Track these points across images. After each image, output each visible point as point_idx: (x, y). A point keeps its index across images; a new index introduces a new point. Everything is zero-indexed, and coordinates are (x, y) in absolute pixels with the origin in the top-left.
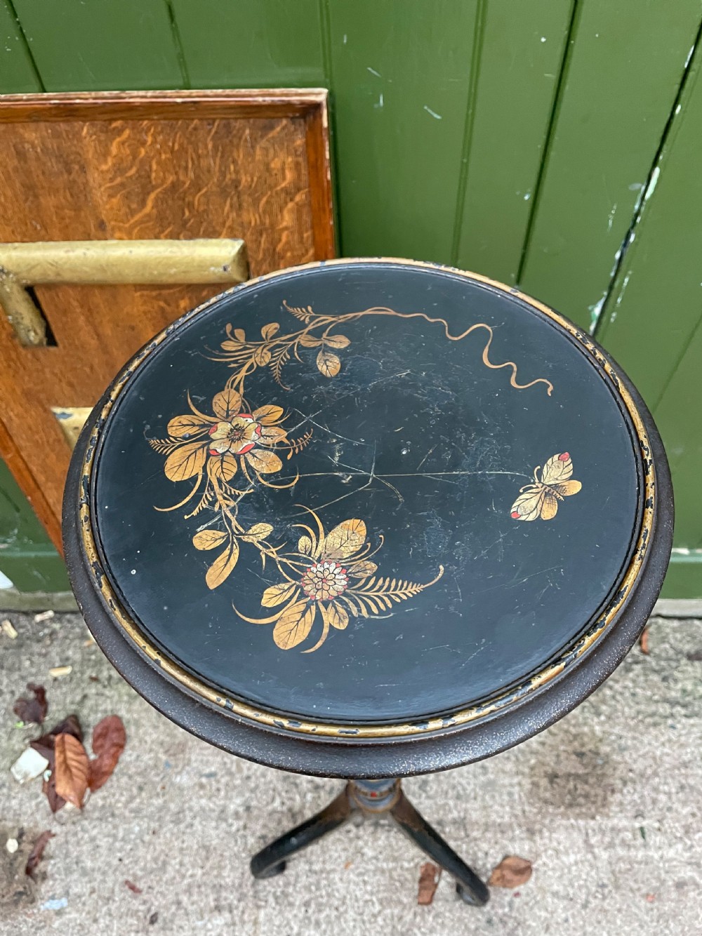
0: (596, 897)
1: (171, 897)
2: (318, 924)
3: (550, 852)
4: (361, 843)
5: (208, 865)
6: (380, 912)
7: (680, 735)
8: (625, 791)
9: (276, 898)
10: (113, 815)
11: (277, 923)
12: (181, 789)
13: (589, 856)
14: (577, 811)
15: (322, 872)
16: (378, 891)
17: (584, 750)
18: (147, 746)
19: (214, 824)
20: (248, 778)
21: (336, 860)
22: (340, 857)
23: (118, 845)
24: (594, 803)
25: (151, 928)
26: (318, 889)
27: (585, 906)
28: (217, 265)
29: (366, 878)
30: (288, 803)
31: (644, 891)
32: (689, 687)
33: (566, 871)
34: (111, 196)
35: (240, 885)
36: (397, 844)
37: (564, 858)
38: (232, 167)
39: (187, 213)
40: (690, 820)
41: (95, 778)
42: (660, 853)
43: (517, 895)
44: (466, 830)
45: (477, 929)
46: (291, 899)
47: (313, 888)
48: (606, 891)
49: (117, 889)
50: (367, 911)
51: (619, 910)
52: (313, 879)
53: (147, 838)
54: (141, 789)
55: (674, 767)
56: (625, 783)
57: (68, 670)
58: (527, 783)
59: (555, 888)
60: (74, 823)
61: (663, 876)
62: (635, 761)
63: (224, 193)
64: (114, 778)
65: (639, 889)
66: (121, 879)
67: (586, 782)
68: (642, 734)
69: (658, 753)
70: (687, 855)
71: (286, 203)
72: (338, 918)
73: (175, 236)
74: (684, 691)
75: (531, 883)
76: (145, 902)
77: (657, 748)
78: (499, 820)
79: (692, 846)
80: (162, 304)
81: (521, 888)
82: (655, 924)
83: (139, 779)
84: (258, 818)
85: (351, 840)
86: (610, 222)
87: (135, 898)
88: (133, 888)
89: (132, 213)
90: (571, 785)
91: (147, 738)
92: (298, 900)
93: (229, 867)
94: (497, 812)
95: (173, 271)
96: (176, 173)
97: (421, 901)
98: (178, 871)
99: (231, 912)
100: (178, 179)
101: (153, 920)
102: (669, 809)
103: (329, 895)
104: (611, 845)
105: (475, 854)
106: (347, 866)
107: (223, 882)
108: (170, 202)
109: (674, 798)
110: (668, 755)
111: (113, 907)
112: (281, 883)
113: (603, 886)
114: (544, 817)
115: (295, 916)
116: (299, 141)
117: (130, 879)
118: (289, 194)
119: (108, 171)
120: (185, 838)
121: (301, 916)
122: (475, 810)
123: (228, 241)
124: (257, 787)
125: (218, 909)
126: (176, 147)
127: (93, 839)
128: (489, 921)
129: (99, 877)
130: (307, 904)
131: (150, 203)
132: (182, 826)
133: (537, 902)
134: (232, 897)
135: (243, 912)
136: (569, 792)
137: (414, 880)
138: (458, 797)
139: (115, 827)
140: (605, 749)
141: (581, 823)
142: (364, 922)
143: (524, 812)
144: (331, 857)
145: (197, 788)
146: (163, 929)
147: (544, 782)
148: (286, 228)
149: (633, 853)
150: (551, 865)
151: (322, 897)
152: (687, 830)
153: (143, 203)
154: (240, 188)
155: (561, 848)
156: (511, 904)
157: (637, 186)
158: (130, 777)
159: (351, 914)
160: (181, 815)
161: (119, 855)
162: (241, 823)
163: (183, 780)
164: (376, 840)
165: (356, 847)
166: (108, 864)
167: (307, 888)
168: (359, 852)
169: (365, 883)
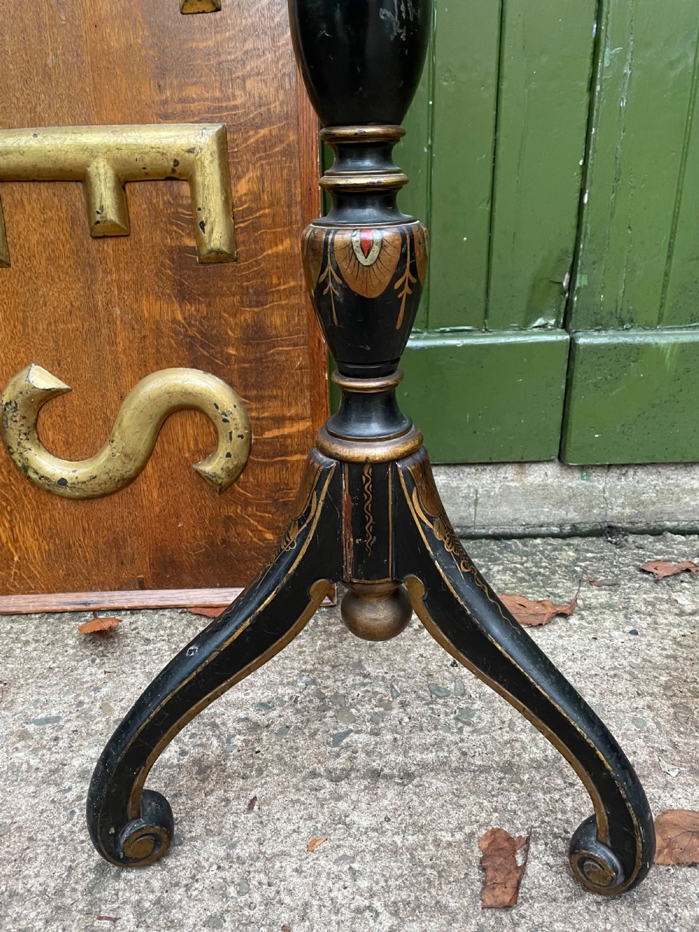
4: (343, 806)
9: (140, 913)
15: (254, 859)
16: (387, 889)
19: (32, 789)
21: (289, 836)
22: (297, 831)
26: (243, 891)
29: (356, 866)
30: (194, 752)
35: (59, 892)
36: (422, 803)
46: (176, 914)
47: (232, 891)
52: (233, 873)
58: (663, 706)
85: (322, 802)
92: (194, 914)
93: (42, 858)
97: (489, 902)
103: (268, 903)
106: (310, 848)
107: (20, 888)
112: (156, 884)
137: (469, 863)
143: (675, 746)
144: (276, 831)
145: (13, 739)
151: (251, 906)
164: (376, 799)
165: (332, 813)
167: (219, 891)
168: (341, 820)
169: (354, 874)
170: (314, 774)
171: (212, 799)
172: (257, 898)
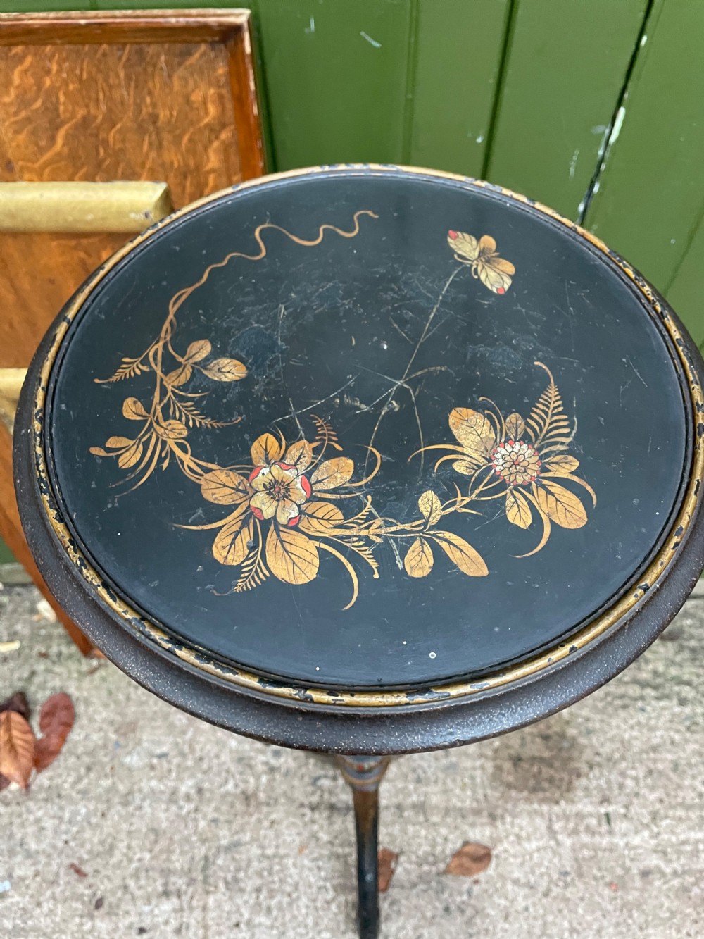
0: (557, 885)
1: (118, 882)
2: (269, 910)
3: (512, 838)
4: (316, 827)
5: (157, 849)
6: (333, 899)
7: (650, 718)
8: (591, 775)
9: (227, 883)
10: (59, 796)
11: (226, 908)
12: (130, 769)
13: (552, 843)
14: (541, 795)
15: (275, 856)
16: (332, 878)
17: (550, 732)
18: (96, 726)
19: (163, 806)
20: (201, 759)
21: (290, 844)
22: (294, 841)
23: (63, 827)
24: (559, 787)
25: (96, 913)
26: (270, 873)
27: (546, 895)
28: (137, 212)
29: (321, 863)
30: (242, 786)
31: (608, 879)
32: (661, 668)
33: (528, 857)
34: (17, 132)
35: (190, 870)
37: (526, 845)
38: (148, 100)
39: (102, 152)
40: (658, 806)
41: (41, 757)
42: (625, 840)
43: (476, 882)
44: (425, 814)
45: (433, 917)
46: (242, 885)
47: (265, 873)
48: (569, 879)
49: (62, 872)
50: (320, 898)
51: (582, 899)
52: (265, 864)
53: (94, 820)
54: (89, 769)
55: (643, 751)
56: (591, 767)
57: (15, 646)
58: (490, 766)
59: (516, 875)
60: (18, 804)
61: (628, 863)
62: (602, 745)
63: (141, 129)
64: (61, 758)
65: (603, 877)
66: (67, 862)
67: (551, 766)
68: (610, 716)
69: (626, 736)
70: (653, 842)
71: (211, 142)
72: (290, 904)
73: (90, 178)
74: (655, 673)
75: (491, 871)
76: (90, 886)
77: (625, 731)
78: (459, 804)
79: (658, 834)
80: (82, 255)
81: (481, 876)
82: (618, 913)
83: (86, 759)
84: (210, 801)
85: (305, 824)
86: (572, 170)
87: (80, 881)
88: (78, 871)
89: (42, 151)
90: (535, 769)
91: (97, 717)
92: (250, 885)
93: (178, 851)
94: (458, 796)
95: (90, 217)
96: (87, 106)
98: (125, 855)
99: (179, 896)
100: (89, 112)
101: (99, 904)
102: (637, 795)
103: (281, 881)
104: (575, 832)
105: (434, 840)
106: (300, 851)
107: (171, 867)
108: (82, 139)
109: (642, 783)
110: (636, 738)
111: (58, 890)
113: (566, 874)
114: (506, 802)
115: (246, 902)
116: (221, 69)
117: (76, 862)
118: (214, 130)
119: (11, 104)
120: (134, 820)
121: (252, 902)
122: (435, 794)
123: (148, 184)
124: (210, 768)
125: (166, 894)
126: (85, 76)
127: (38, 821)
128: (447, 909)
129: (43, 859)
130: (258, 890)
131: (60, 141)
132: (131, 808)
133: (497, 890)
134: (180, 882)
135: (192, 898)
136: (534, 776)
138: (419, 781)
139: (62, 808)
140: (571, 732)
141: (545, 808)
142: (316, 909)
144: (284, 841)
145: (147, 769)
146: (109, 914)
147: (507, 765)
148: (213, 171)
149: (597, 839)
150: (512, 851)
152: (655, 816)
153: (52, 139)
154: (159, 124)
155: (523, 834)
156: (469, 893)
157: (600, 129)
158: (78, 757)
159: (304, 900)
160: (130, 798)
161: (64, 837)
162: (192, 806)
163: (133, 760)
164: (331, 824)
165: (311, 832)
166: (54, 847)
167: (259, 874)
168: (314, 836)
169: (319, 868)
170: (302, 805)
171: (253, 819)
172: (276, 879)
